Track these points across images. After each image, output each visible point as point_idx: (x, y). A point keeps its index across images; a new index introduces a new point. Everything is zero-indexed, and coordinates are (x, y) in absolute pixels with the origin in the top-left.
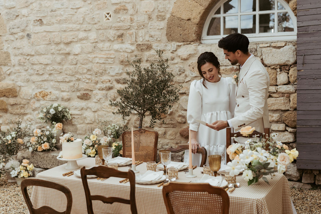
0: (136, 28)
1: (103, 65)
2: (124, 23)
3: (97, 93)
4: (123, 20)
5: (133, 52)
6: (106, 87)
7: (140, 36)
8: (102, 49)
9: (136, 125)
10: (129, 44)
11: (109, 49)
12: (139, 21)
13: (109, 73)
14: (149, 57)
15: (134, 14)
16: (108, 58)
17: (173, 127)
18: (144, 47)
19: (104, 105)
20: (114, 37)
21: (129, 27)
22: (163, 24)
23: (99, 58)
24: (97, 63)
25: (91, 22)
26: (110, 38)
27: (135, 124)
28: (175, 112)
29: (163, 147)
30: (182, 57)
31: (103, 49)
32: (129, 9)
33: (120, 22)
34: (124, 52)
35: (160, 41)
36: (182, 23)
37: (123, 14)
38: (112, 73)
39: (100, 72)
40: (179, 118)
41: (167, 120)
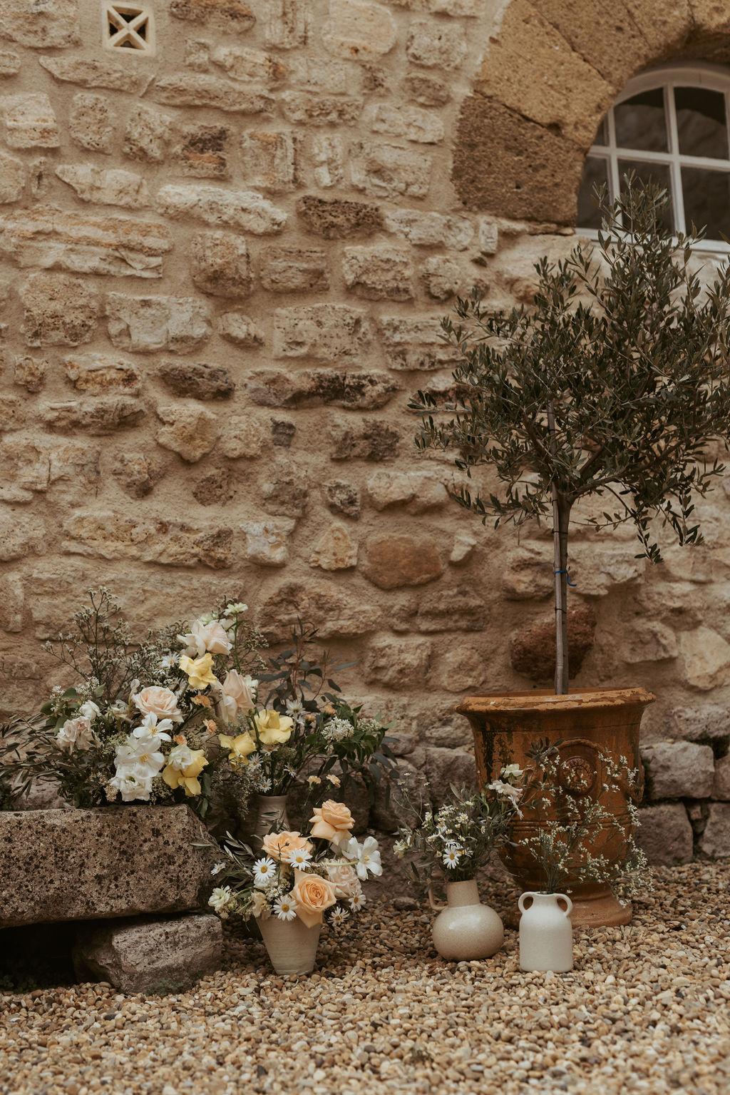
0: (300, 115)
1: (91, 287)
2: (234, 80)
3: (33, 448)
4: (228, 64)
5: (278, 234)
6: (101, 413)
7: (323, 157)
8: (86, 196)
9: (271, 628)
10: (257, 189)
11: (136, 200)
12: (316, 84)
13: (127, 332)
14: (367, 271)
15: (288, 47)
16: (132, 249)
17: (468, 631)
18: (342, 217)
19: (81, 520)
20: (168, 144)
21: (259, 104)
22: (438, 125)
23: (67, 242)
24: (56, 268)
25: (18, 36)
26: (144, 143)
27: (263, 626)
28: (486, 551)
29: (428, 734)
30: (528, 287)
31: (96, 196)
32: (262, 18)
33: (206, 71)
34: (225, 225)
35: (421, 198)
36: (529, 135)
37: (225, 33)
38: (146, 337)
39: (67, 320)
40: (518, 577)
41: (445, 593)
